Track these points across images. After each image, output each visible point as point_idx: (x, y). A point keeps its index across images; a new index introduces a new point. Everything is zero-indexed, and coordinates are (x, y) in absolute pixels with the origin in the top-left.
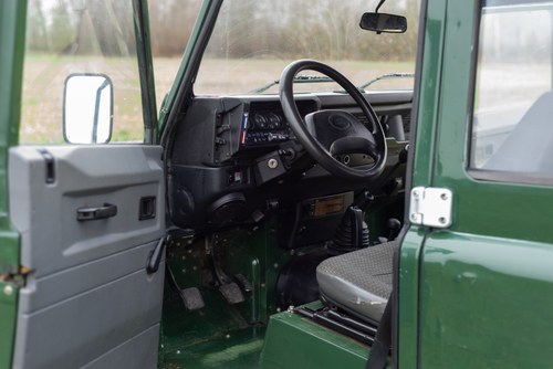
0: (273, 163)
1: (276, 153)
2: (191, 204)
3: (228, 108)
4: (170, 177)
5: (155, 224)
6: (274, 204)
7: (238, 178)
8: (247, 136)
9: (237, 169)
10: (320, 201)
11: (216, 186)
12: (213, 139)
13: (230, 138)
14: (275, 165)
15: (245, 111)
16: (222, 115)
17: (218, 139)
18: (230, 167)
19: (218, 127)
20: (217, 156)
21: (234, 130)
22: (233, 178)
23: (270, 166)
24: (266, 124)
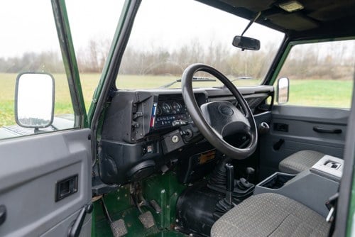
0: (175, 139)
1: (177, 131)
2: (115, 169)
3: (141, 100)
4: (100, 149)
5: (78, 196)
6: (176, 160)
7: (150, 150)
8: (156, 120)
9: (149, 144)
10: (203, 154)
11: (133, 157)
12: (130, 123)
13: (143, 122)
14: (177, 140)
15: (155, 102)
16: (138, 104)
17: (134, 123)
18: (144, 143)
19: (134, 114)
20: (133, 135)
21: (146, 116)
22: (146, 151)
23: (174, 141)
24: (171, 110)
